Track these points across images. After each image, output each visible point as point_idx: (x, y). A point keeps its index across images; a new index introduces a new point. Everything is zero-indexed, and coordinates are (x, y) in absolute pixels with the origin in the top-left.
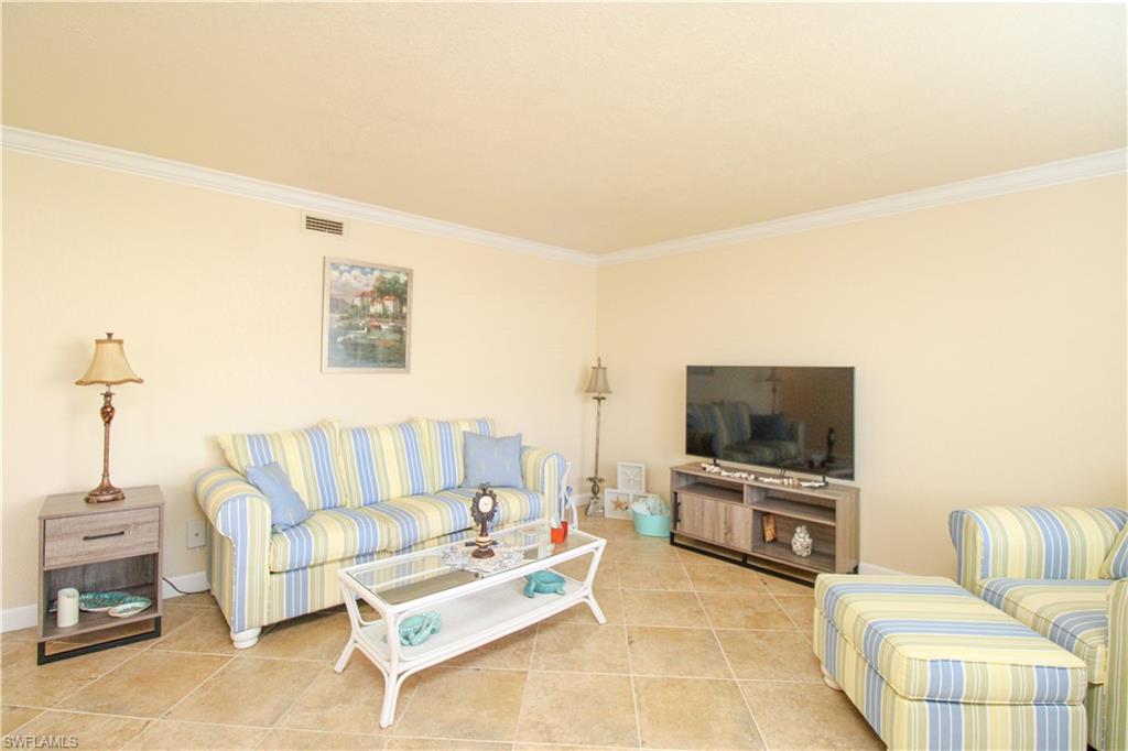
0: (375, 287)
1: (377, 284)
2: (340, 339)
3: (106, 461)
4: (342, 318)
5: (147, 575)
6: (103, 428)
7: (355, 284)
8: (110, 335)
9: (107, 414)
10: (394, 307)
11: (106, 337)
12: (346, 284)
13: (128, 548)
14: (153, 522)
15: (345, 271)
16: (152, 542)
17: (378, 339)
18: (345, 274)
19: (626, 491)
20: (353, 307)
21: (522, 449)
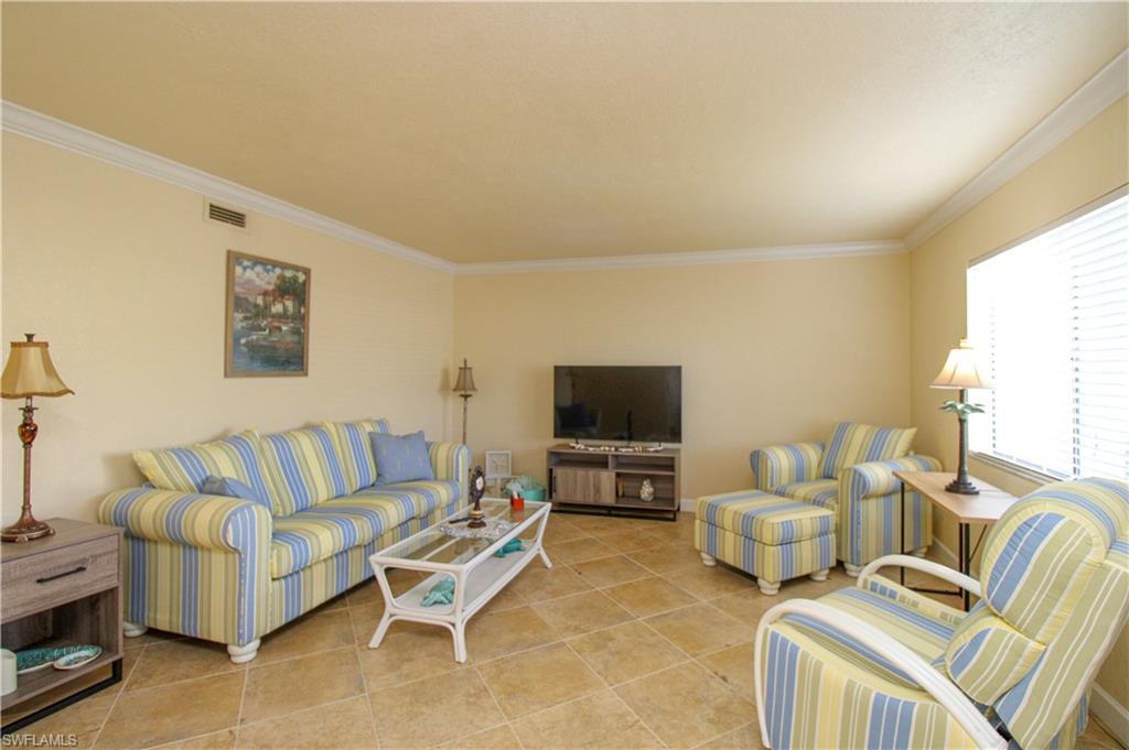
0: (275, 284)
1: (278, 283)
2: (243, 341)
3: (27, 490)
4: (246, 318)
5: (46, 629)
6: (23, 449)
7: (258, 282)
8: (30, 337)
9: (28, 432)
10: (294, 308)
11: (25, 339)
12: (249, 281)
13: (85, 586)
14: (112, 552)
15: (248, 267)
16: (110, 576)
17: (279, 341)
18: (249, 271)
19: (494, 476)
20: (256, 306)
21: (428, 446)
